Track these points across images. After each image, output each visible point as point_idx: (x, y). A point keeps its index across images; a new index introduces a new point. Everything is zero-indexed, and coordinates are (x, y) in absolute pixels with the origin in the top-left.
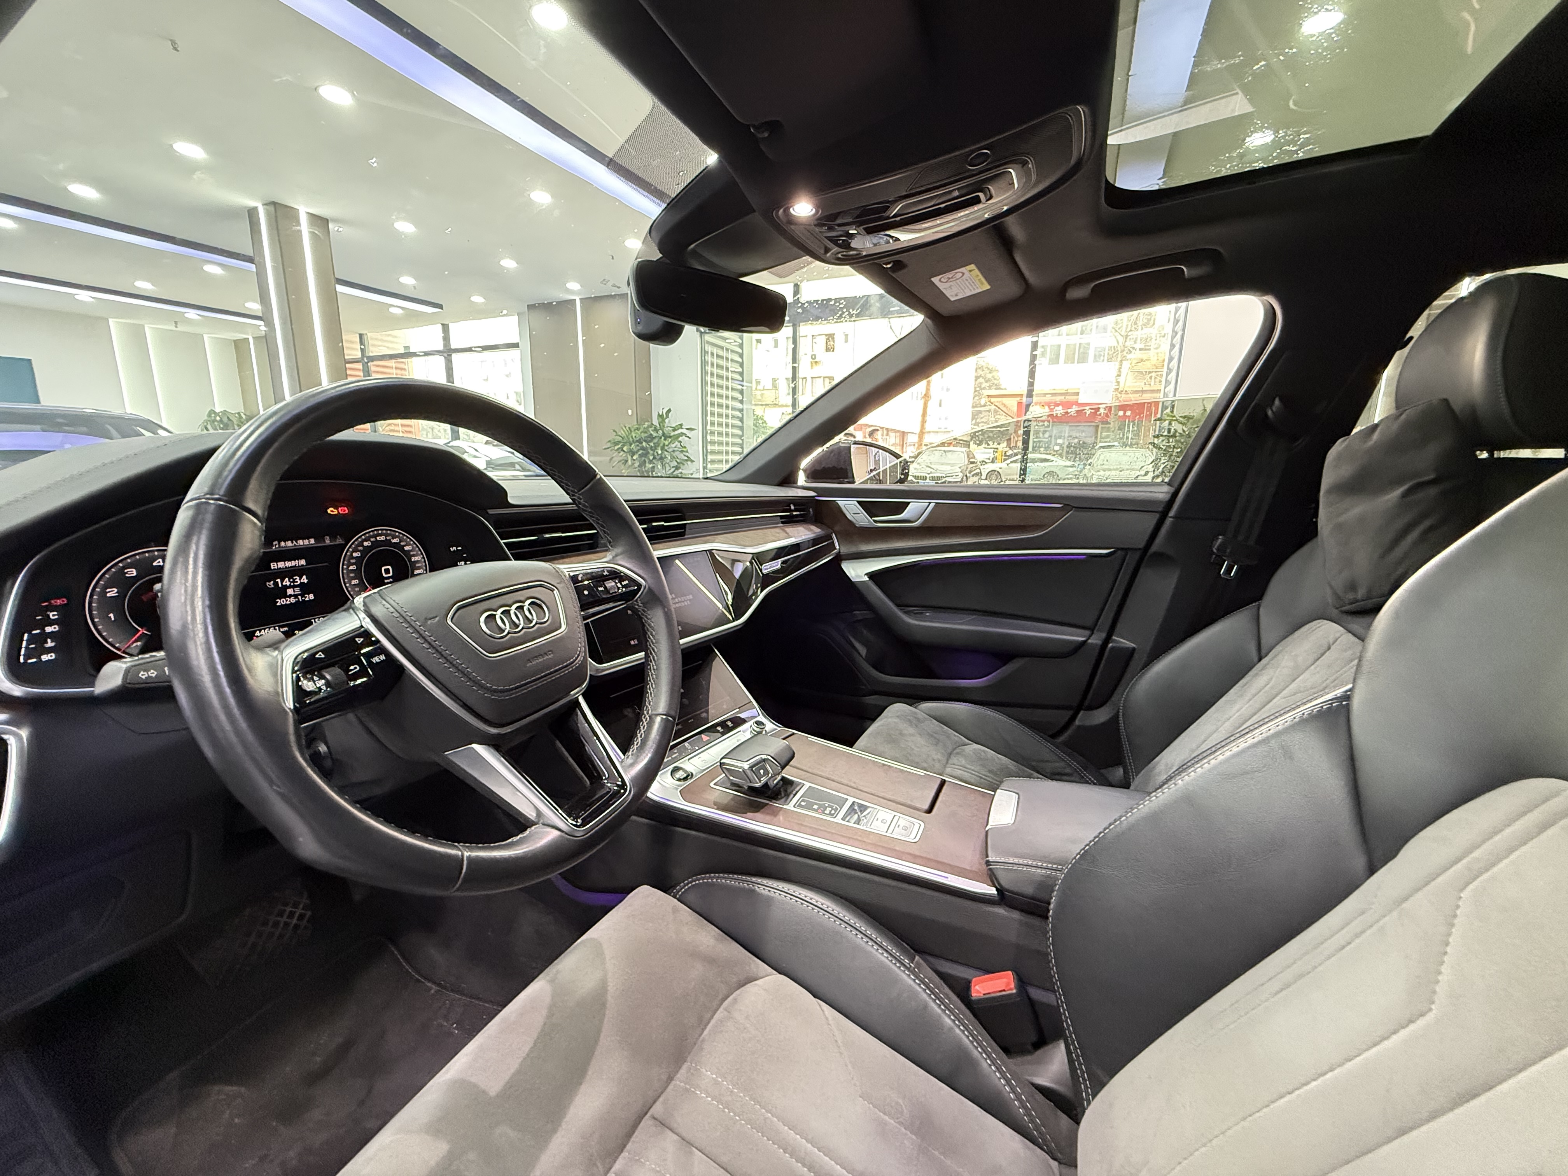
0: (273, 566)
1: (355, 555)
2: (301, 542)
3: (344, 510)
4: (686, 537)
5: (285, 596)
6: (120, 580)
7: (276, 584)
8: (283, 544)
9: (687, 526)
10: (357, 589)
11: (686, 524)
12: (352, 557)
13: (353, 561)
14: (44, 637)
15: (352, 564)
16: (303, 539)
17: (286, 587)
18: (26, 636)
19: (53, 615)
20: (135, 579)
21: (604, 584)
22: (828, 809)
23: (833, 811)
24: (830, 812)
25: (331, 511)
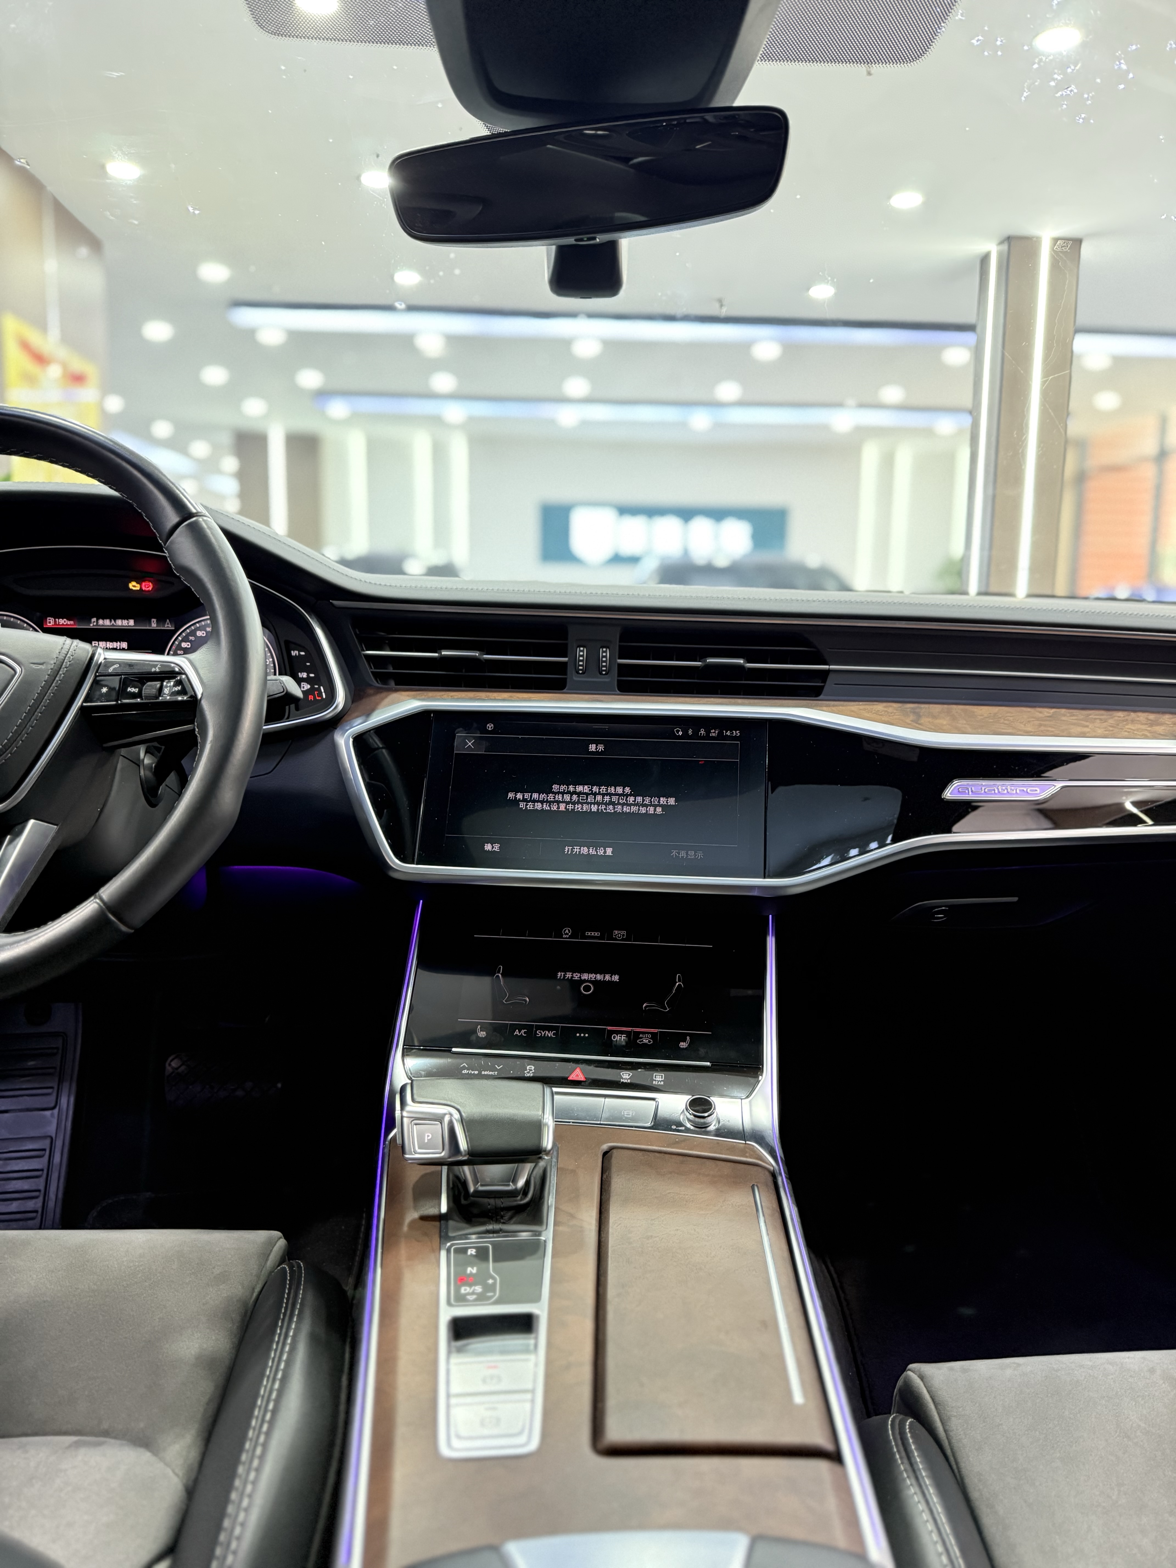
2: (119, 622)
3: (148, 586)
8: (101, 622)
9: (831, 678)
11: (828, 672)
21: (144, 684)
22: (478, 1289)
23: (474, 1297)
24: (469, 1294)
25: (134, 586)
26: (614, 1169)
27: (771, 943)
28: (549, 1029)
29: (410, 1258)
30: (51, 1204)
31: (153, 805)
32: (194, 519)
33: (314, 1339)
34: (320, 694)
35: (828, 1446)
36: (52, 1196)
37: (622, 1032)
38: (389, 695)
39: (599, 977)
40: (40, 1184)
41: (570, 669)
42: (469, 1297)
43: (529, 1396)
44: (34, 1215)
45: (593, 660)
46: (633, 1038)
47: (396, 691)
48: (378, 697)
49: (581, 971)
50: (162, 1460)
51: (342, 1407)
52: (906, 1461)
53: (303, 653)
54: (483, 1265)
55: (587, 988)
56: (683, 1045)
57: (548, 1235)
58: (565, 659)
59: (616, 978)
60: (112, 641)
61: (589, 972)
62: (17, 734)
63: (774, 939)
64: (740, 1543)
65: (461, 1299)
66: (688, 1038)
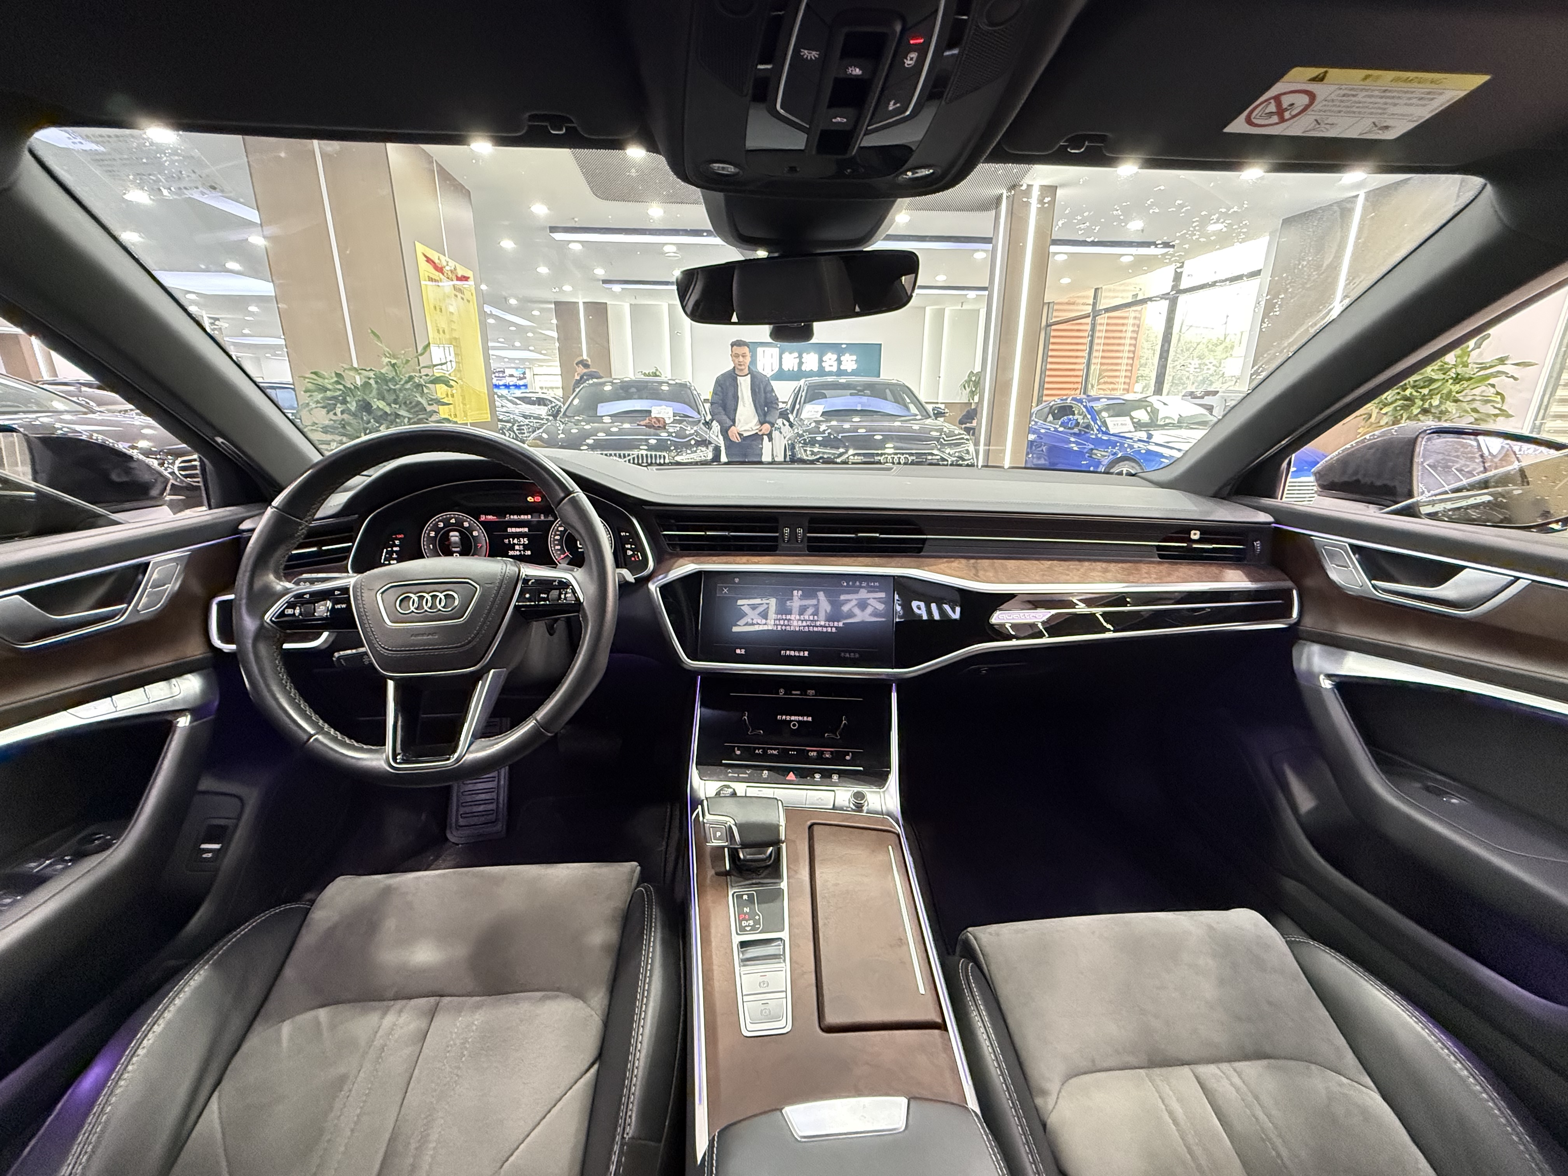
0: (509, 530)
1: (560, 529)
2: (522, 517)
3: (538, 499)
4: (922, 554)
5: (514, 549)
6: (436, 528)
7: (509, 541)
8: (512, 517)
9: (927, 543)
10: (559, 552)
11: (926, 539)
12: (558, 530)
13: (558, 533)
14: (393, 552)
15: (558, 535)
16: (524, 514)
17: (515, 544)
18: (385, 550)
19: (397, 542)
20: (443, 528)
21: (549, 592)
22: (751, 923)
23: (750, 928)
24: (746, 926)
25: (530, 499)
26: (815, 839)
27: (894, 696)
28: (775, 749)
29: (714, 902)
30: (501, 806)
31: (551, 634)
32: (572, 495)
33: (664, 942)
34: (638, 557)
35: (939, 1020)
36: (501, 801)
37: (814, 751)
38: (678, 560)
39: (801, 718)
40: (494, 795)
41: (780, 541)
42: (746, 928)
43: (783, 994)
44: (491, 812)
45: (793, 534)
46: (820, 753)
47: (682, 556)
48: (673, 560)
49: (791, 715)
50: (589, 1006)
51: (682, 982)
52: (970, 994)
53: (627, 534)
54: (752, 906)
55: (794, 725)
56: (848, 758)
57: (784, 885)
58: (777, 534)
59: (810, 719)
60: (519, 527)
61: (795, 715)
62: (481, 627)
63: (896, 694)
64: (903, 1101)
65: (743, 929)
66: (850, 754)
